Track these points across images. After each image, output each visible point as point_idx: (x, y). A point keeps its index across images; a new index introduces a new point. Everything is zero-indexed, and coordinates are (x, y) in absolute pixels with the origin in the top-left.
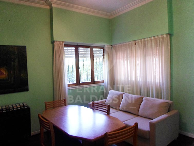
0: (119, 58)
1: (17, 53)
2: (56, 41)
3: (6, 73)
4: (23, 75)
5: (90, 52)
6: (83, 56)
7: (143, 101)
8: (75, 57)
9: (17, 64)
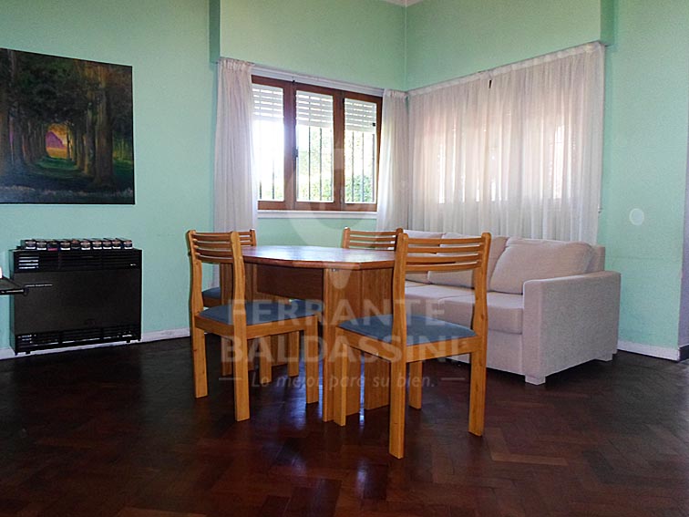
0: (432, 131)
1: (103, 85)
2: (228, 60)
3: (69, 142)
4: (118, 155)
5: (332, 111)
6: (307, 119)
7: (507, 249)
8: (282, 120)
9: (101, 118)
